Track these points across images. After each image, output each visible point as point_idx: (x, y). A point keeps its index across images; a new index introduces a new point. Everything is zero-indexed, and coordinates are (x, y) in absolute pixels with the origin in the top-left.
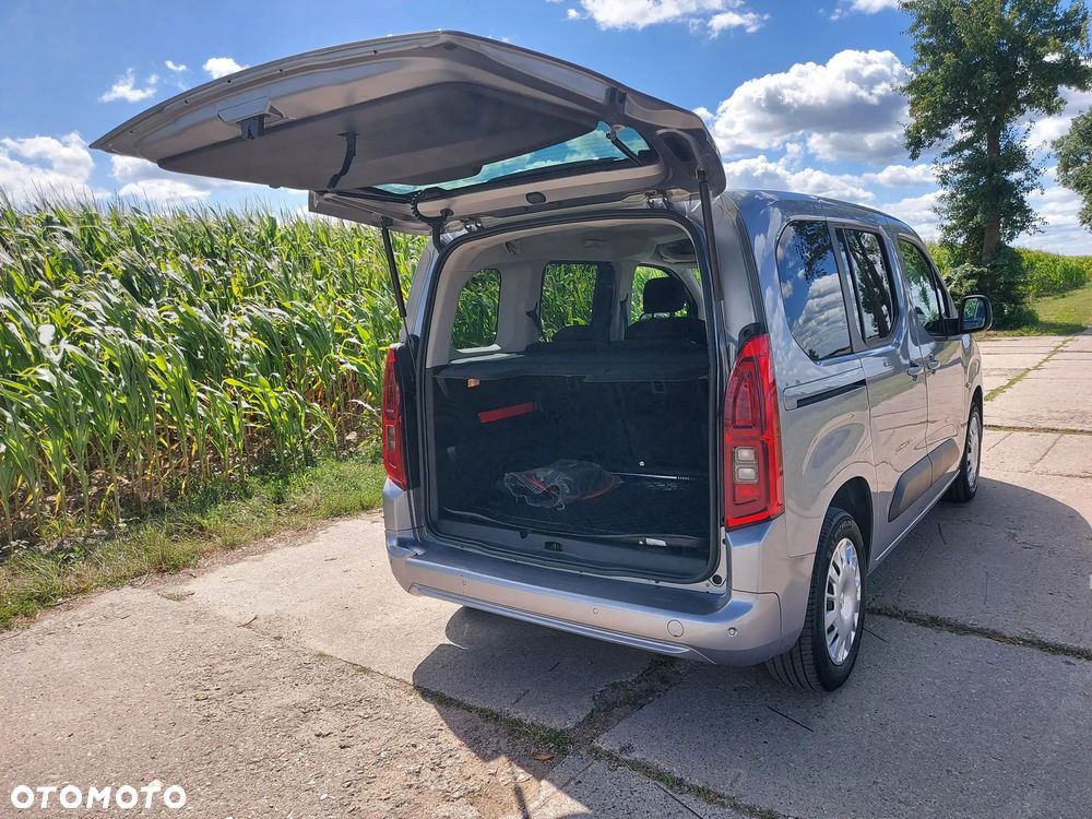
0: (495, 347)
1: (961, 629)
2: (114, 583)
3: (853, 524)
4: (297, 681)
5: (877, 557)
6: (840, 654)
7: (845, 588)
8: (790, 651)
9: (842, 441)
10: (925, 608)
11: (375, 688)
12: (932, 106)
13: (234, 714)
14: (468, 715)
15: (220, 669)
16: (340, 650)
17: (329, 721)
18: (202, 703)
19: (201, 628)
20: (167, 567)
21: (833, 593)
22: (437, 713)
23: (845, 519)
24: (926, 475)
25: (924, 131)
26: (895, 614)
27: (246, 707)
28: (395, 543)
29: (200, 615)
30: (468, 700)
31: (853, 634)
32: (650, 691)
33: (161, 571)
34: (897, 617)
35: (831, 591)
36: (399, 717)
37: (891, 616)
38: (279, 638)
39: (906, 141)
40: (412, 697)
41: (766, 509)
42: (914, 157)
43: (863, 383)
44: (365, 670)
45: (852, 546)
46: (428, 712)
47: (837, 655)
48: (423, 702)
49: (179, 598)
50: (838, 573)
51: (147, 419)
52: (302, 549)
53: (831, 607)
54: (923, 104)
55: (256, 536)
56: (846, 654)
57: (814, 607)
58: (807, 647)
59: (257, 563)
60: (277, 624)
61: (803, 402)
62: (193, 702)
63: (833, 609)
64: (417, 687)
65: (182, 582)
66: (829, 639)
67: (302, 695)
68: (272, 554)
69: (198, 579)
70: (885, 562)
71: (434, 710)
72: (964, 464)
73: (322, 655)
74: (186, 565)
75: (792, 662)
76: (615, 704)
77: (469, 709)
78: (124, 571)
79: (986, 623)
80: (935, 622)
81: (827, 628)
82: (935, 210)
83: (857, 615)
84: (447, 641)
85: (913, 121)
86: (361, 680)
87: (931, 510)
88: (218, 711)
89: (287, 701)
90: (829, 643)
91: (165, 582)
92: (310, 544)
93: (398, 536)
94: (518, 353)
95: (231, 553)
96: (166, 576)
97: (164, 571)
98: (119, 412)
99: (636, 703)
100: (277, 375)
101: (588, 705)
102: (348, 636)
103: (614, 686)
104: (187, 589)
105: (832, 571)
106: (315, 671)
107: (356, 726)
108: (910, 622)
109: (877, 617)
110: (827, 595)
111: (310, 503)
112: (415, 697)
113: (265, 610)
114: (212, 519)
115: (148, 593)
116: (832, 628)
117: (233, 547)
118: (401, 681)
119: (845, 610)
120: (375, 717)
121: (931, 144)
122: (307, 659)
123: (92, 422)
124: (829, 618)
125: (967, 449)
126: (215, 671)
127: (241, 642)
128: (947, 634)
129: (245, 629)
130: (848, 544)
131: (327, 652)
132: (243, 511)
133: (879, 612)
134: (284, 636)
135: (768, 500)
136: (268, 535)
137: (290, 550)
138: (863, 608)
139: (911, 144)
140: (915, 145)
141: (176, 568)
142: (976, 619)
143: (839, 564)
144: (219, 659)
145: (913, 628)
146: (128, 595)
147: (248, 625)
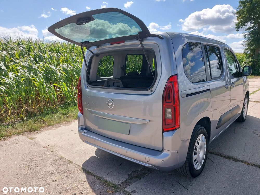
0: (112, 77)
1: (236, 160)
2: (18, 134)
3: (205, 130)
4: (53, 164)
5: (212, 139)
6: (198, 167)
7: (201, 148)
8: (183, 166)
9: (202, 106)
10: (227, 153)
11: (71, 167)
12: (243, 17)
13: (34, 173)
14: (94, 177)
15: (35, 159)
16: (67, 156)
17: (57, 177)
18: (27, 169)
19: (34, 147)
20: (32, 130)
21: (196, 150)
22: (85, 177)
23: (202, 129)
24: (229, 115)
25: (240, 24)
26: (218, 154)
27: (37, 171)
28: (80, 129)
29: (35, 144)
30: (95, 173)
31: (203, 161)
32: (144, 174)
33: (30, 131)
34: (218, 155)
35: (196, 149)
36: (76, 177)
37: (216, 155)
38: (52, 152)
39: (236, 27)
40: (80, 171)
41: (174, 127)
42: (237, 30)
43: (209, 90)
44: (71, 162)
45: (204, 136)
46: (83, 176)
47: (197, 167)
48: (83, 173)
49: (32, 139)
50: (198, 144)
51: (32, 92)
52: (67, 127)
53: (195, 154)
54: (240, 17)
55: (56, 123)
56: (200, 167)
57: (190, 154)
58: (187, 166)
59: (55, 130)
60: (53, 147)
61: (187, 95)
62: (25, 169)
63: (196, 155)
64: (83, 168)
65: (35, 134)
66: (194, 163)
67: (52, 169)
68: (59, 128)
69: (39, 134)
70: (215, 140)
71: (85, 175)
72: (243, 112)
73: (62, 157)
74: (37, 130)
75: (183, 170)
76: (134, 177)
77: (94, 176)
78: (21, 131)
79: (244, 159)
80: (229, 158)
81: (194, 160)
82: (242, 45)
83: (204, 156)
84: (95, 155)
85: (237, 21)
86: (69, 165)
87: (232, 124)
88: (30, 172)
89: (48, 170)
90: (194, 164)
91: (31, 134)
92: (69, 126)
93: (81, 127)
94: (117, 79)
95: (49, 127)
96: (31, 133)
97: (31, 131)
98: (25, 91)
99: (139, 177)
100: (68, 82)
101: (126, 177)
102: (70, 152)
103: (135, 172)
104: (35, 136)
105: (196, 144)
106: (58, 162)
107: (63, 179)
108: (222, 157)
109: (212, 155)
110: (194, 151)
111: (72, 115)
112: (81, 171)
113: (52, 143)
114: (47, 118)
115: (25, 137)
116: (196, 160)
117: (50, 125)
118: (79, 166)
119: (201, 154)
120: (69, 176)
121: (242, 27)
122: (57, 158)
123: (18, 93)
124: (195, 157)
125: (244, 108)
126: (33, 160)
127: (43, 152)
128: (232, 161)
129: (45, 148)
130: (202, 136)
131: (63, 156)
132: (55, 116)
133: (213, 153)
134: (54, 151)
135: (175, 124)
136: (59, 123)
137: (64, 127)
138: (207, 153)
139: (237, 27)
140: (238, 27)
141: (34, 131)
142: (241, 157)
143: (199, 142)
144: (35, 156)
145: (222, 159)
146: (21, 137)
147: (46, 147)
